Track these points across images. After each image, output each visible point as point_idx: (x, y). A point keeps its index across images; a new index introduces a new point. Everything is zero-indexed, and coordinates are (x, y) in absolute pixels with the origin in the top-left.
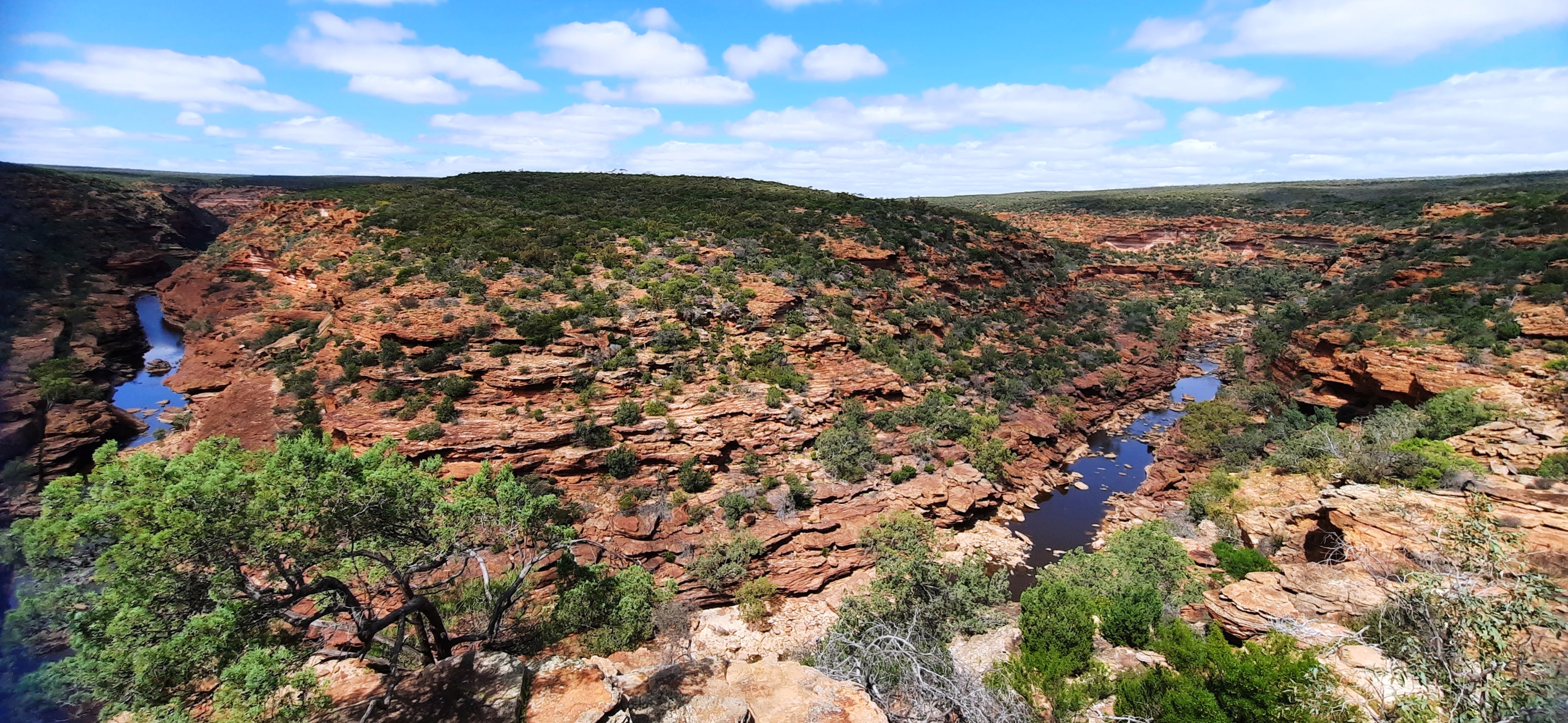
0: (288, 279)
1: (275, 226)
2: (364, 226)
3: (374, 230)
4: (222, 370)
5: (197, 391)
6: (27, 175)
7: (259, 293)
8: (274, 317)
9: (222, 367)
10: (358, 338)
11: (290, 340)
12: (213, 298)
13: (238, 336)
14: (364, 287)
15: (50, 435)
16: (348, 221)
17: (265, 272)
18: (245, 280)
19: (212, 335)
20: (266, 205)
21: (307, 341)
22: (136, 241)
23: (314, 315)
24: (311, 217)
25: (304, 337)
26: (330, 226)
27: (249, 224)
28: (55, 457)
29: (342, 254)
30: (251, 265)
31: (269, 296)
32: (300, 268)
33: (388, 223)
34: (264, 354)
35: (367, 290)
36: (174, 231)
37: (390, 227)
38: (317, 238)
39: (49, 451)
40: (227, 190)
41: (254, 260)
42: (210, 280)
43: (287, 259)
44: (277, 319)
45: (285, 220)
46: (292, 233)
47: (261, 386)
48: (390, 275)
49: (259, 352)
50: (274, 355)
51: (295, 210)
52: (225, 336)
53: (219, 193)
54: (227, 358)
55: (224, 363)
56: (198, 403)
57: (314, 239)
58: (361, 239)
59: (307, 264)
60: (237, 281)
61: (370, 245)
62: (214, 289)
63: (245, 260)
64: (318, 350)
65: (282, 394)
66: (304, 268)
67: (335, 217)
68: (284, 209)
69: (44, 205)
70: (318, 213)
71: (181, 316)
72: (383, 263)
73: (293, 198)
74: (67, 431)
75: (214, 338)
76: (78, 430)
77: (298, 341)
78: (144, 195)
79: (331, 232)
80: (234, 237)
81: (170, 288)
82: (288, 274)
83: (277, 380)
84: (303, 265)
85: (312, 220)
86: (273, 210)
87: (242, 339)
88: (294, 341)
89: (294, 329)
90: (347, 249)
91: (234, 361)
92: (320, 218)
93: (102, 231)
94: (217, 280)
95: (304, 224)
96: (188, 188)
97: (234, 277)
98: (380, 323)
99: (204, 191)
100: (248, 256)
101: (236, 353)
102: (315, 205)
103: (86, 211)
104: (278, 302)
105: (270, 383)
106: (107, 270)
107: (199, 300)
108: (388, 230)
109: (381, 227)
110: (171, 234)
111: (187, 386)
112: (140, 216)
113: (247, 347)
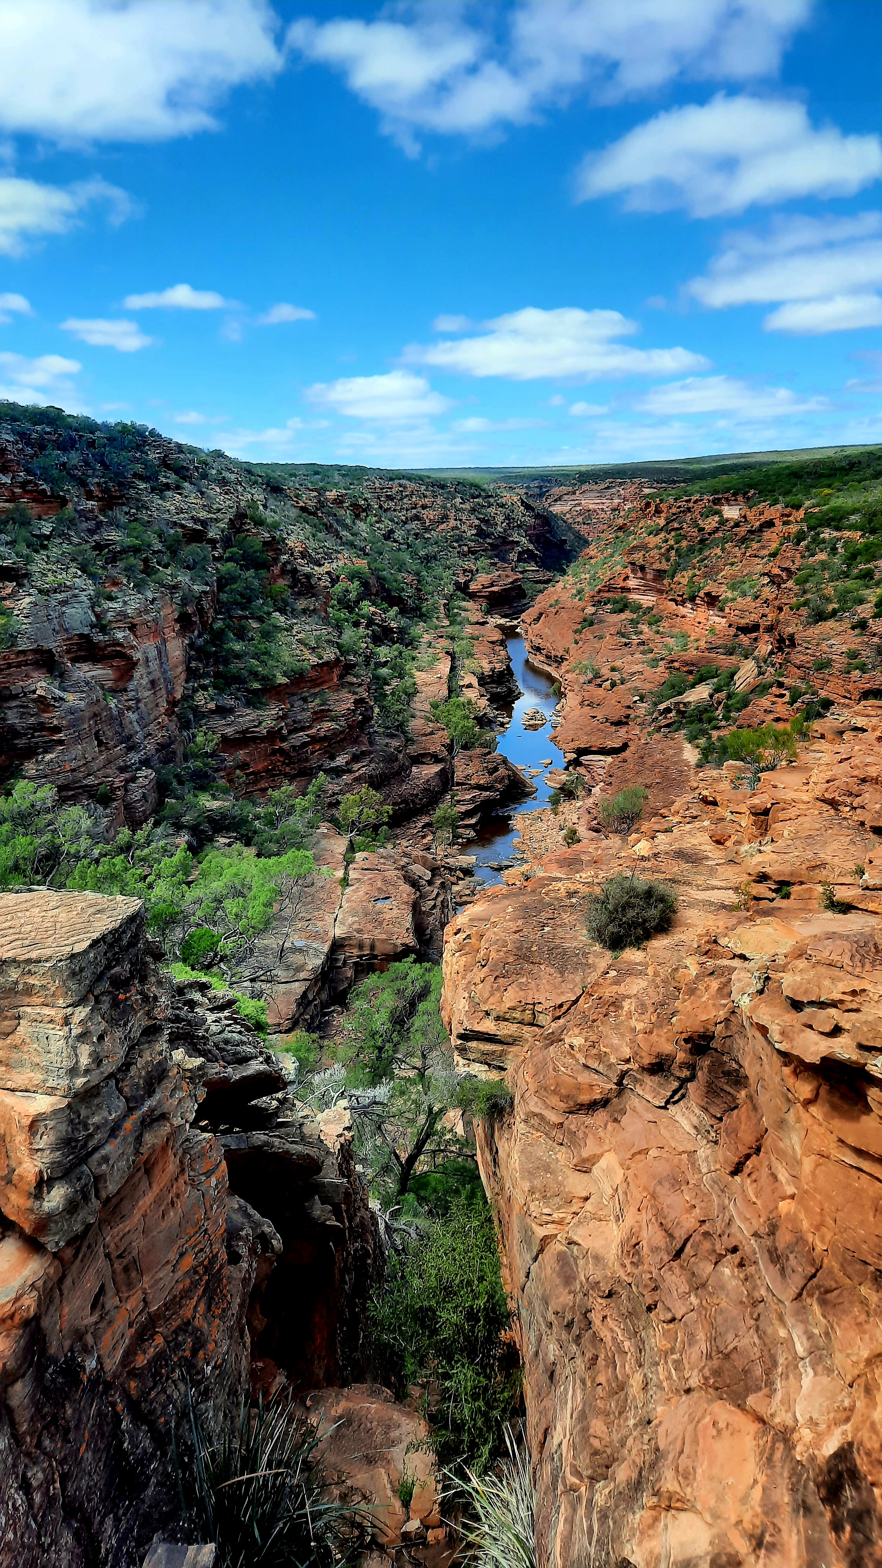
0: (682, 610)
1: (662, 535)
2: (811, 528)
3: (827, 534)
4: (613, 728)
5: (586, 751)
6: (403, 482)
7: (645, 628)
8: (672, 661)
9: (612, 724)
10: (823, 694)
11: (700, 694)
12: (588, 634)
13: (628, 685)
14: (825, 619)
15: (458, 784)
16: (770, 524)
17: (647, 600)
18: (621, 611)
19: (599, 681)
20: (648, 505)
21: (722, 695)
22: (496, 560)
23: (724, 661)
24: (709, 520)
25: (718, 690)
26: (742, 531)
27: (621, 534)
28: (463, 809)
29: (776, 571)
30: (628, 590)
31: (658, 632)
32: (701, 594)
33: (846, 523)
34: (668, 710)
35: (831, 623)
36: (531, 547)
37: (851, 527)
38: (723, 550)
39: (459, 801)
40: (584, 487)
41: (632, 583)
42: (583, 610)
43: (685, 581)
44: (676, 664)
45: (676, 525)
46: (684, 543)
47: (671, 752)
48: (861, 601)
49: (662, 707)
50: (679, 712)
51: (689, 509)
52: (613, 685)
53: (574, 493)
54: (618, 713)
55: (615, 719)
56: (586, 767)
57: (718, 551)
58: (808, 548)
59: (710, 587)
60: (614, 612)
61: (822, 556)
62: (589, 622)
63: (622, 584)
64: (738, 710)
65: (699, 766)
66: (708, 594)
67: (750, 515)
68: (674, 510)
69: (417, 518)
70: (719, 513)
71: (548, 657)
72: (850, 584)
73: (686, 493)
74: (472, 782)
75: (600, 686)
76: (482, 782)
77: (711, 696)
78: (504, 500)
79: (743, 540)
80: (602, 552)
81: (537, 619)
82: (683, 603)
83: (689, 746)
84: (707, 589)
85: (711, 523)
86: (658, 511)
87: (636, 689)
88: (705, 695)
89: (701, 680)
90: (787, 564)
91: (628, 716)
92: (723, 522)
93: (466, 549)
94: (590, 610)
95: (701, 530)
96: (541, 487)
97: (609, 606)
98: (857, 672)
99: (556, 491)
100: (626, 578)
101: (629, 707)
102: (717, 501)
103: (452, 523)
104: (671, 641)
105: (681, 749)
106: (473, 596)
107: (571, 637)
108: (847, 534)
109: (838, 529)
110: (528, 551)
111: (576, 745)
112: (499, 529)
113: (642, 700)
